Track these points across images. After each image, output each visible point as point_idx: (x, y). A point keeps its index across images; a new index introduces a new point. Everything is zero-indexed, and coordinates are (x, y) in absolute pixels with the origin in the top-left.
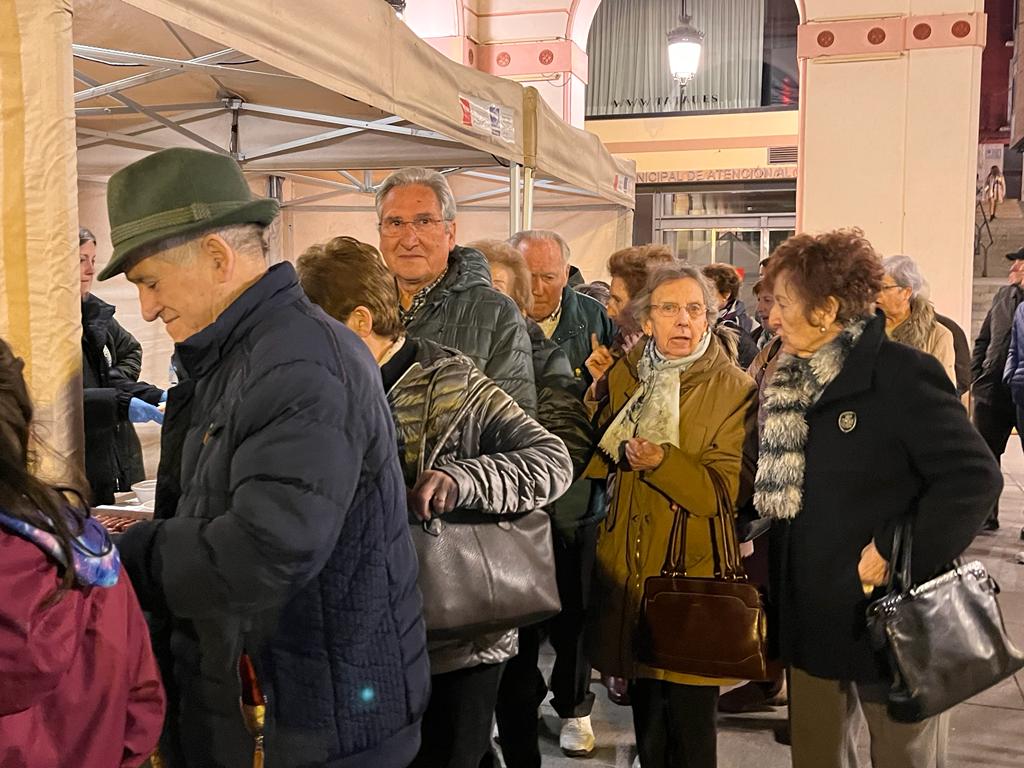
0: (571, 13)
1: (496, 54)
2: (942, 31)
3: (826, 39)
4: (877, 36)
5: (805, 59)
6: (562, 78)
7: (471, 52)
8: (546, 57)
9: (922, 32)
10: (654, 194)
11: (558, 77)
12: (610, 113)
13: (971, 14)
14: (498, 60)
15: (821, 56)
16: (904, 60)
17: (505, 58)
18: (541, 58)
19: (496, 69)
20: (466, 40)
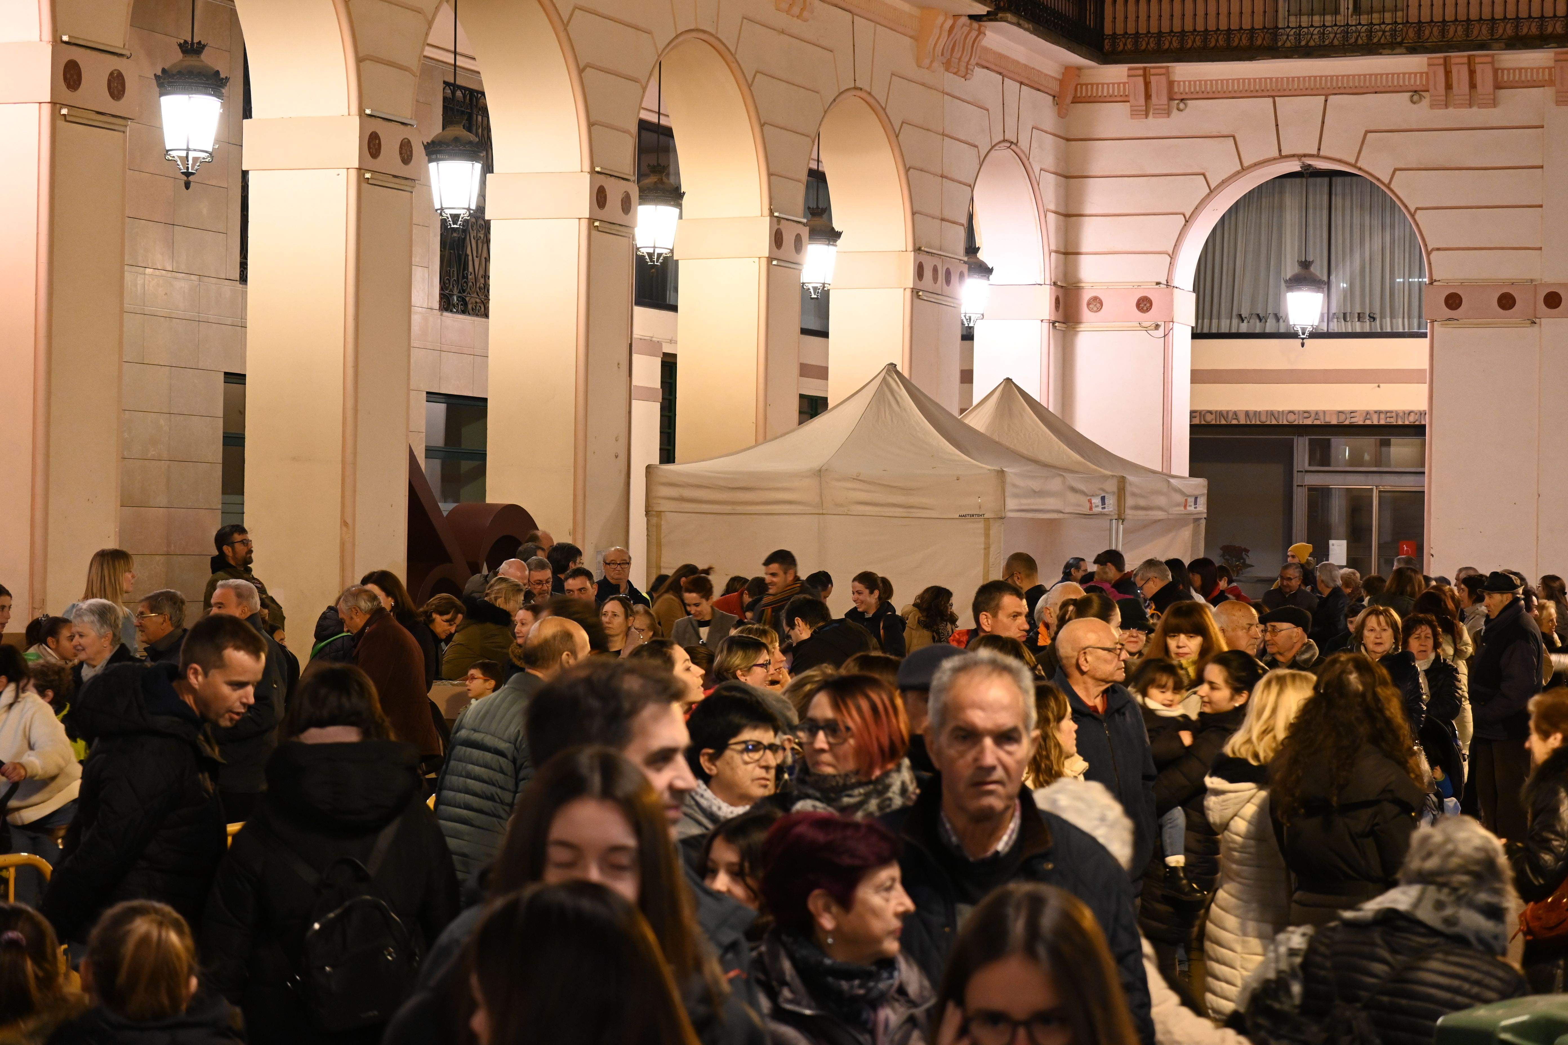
0: (1173, 256)
1: (1086, 296)
3: (1454, 301)
4: (1506, 302)
5: (1433, 322)
6: (1162, 329)
7: (1057, 300)
8: (1144, 304)
10: (1295, 438)
11: (1157, 327)
12: (1234, 330)
14: (1088, 304)
15: (1449, 319)
16: (1536, 328)
17: (1096, 303)
18: (1138, 305)
19: (1086, 314)
20: (1053, 287)
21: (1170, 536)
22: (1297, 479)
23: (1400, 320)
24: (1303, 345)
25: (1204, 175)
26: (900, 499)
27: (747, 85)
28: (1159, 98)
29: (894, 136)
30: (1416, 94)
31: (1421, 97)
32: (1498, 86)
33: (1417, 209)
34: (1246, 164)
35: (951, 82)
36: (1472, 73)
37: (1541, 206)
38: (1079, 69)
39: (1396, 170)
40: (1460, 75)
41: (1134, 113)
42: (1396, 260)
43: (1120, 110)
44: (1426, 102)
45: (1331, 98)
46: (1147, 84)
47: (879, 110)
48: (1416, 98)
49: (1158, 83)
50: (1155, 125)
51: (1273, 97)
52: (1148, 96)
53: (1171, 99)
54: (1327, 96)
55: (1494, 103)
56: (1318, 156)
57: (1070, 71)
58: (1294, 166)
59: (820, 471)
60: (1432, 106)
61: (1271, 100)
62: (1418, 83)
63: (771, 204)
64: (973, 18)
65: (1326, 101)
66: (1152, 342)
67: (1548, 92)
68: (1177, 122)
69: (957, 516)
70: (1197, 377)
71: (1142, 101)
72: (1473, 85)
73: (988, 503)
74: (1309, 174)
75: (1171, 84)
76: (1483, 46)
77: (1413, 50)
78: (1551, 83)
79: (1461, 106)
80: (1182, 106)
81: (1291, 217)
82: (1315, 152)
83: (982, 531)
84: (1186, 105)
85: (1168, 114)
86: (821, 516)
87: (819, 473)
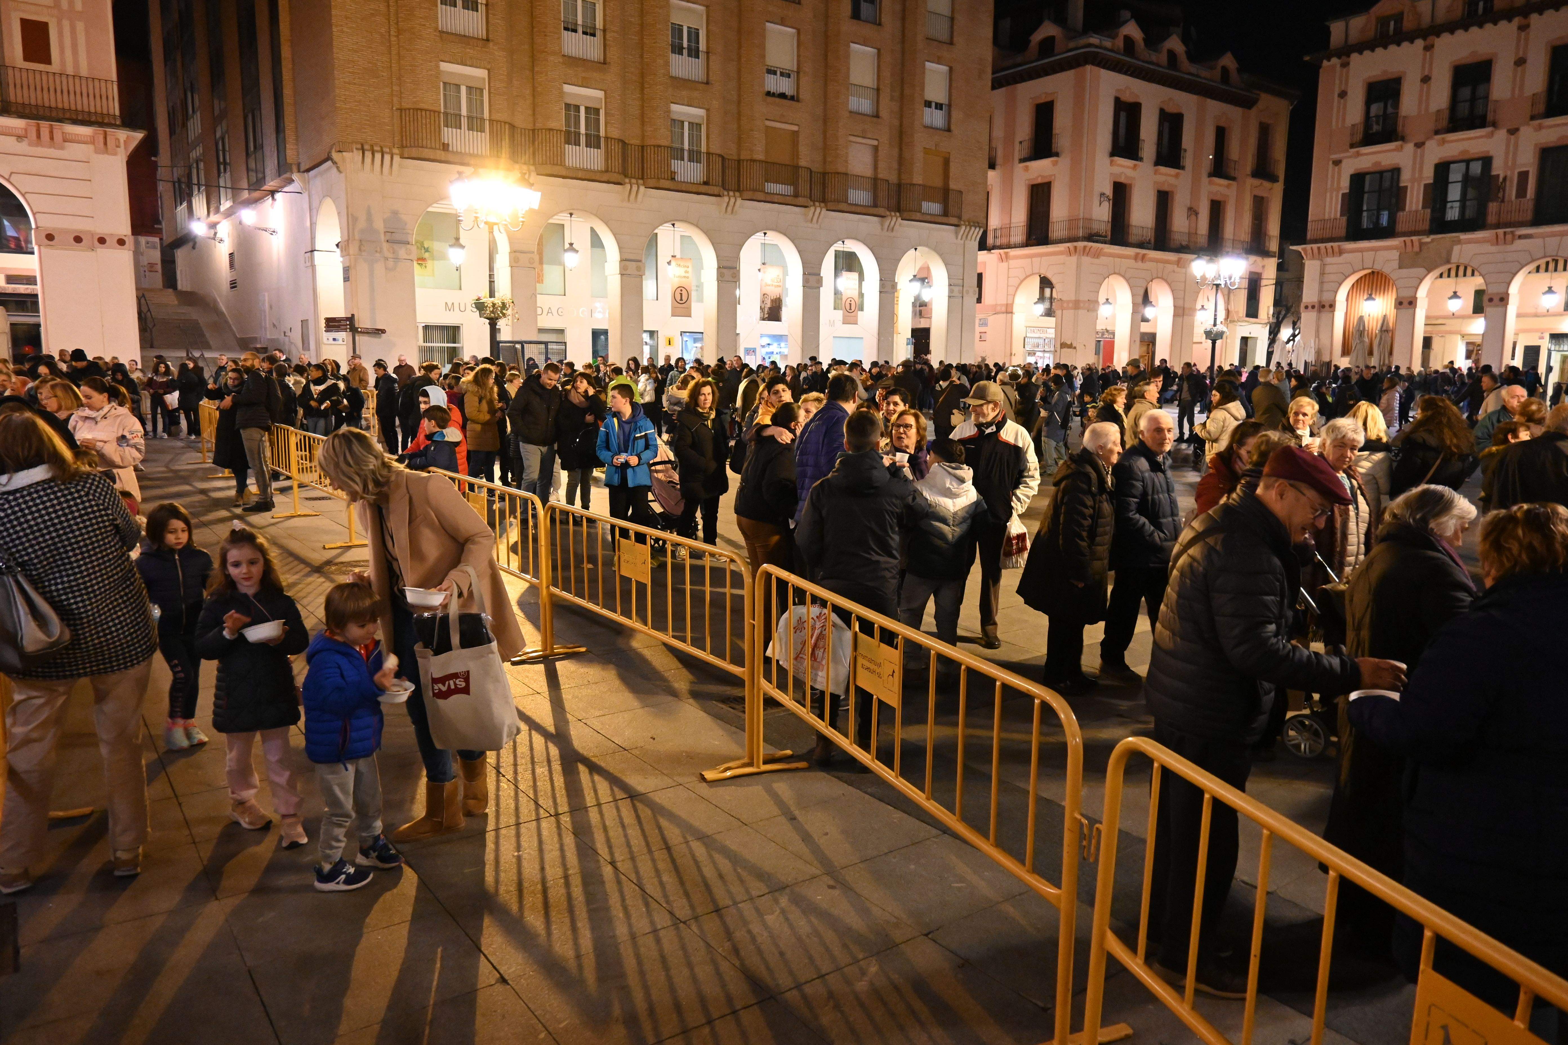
2: (112, 241)
9: (102, 241)
13: (125, 236)
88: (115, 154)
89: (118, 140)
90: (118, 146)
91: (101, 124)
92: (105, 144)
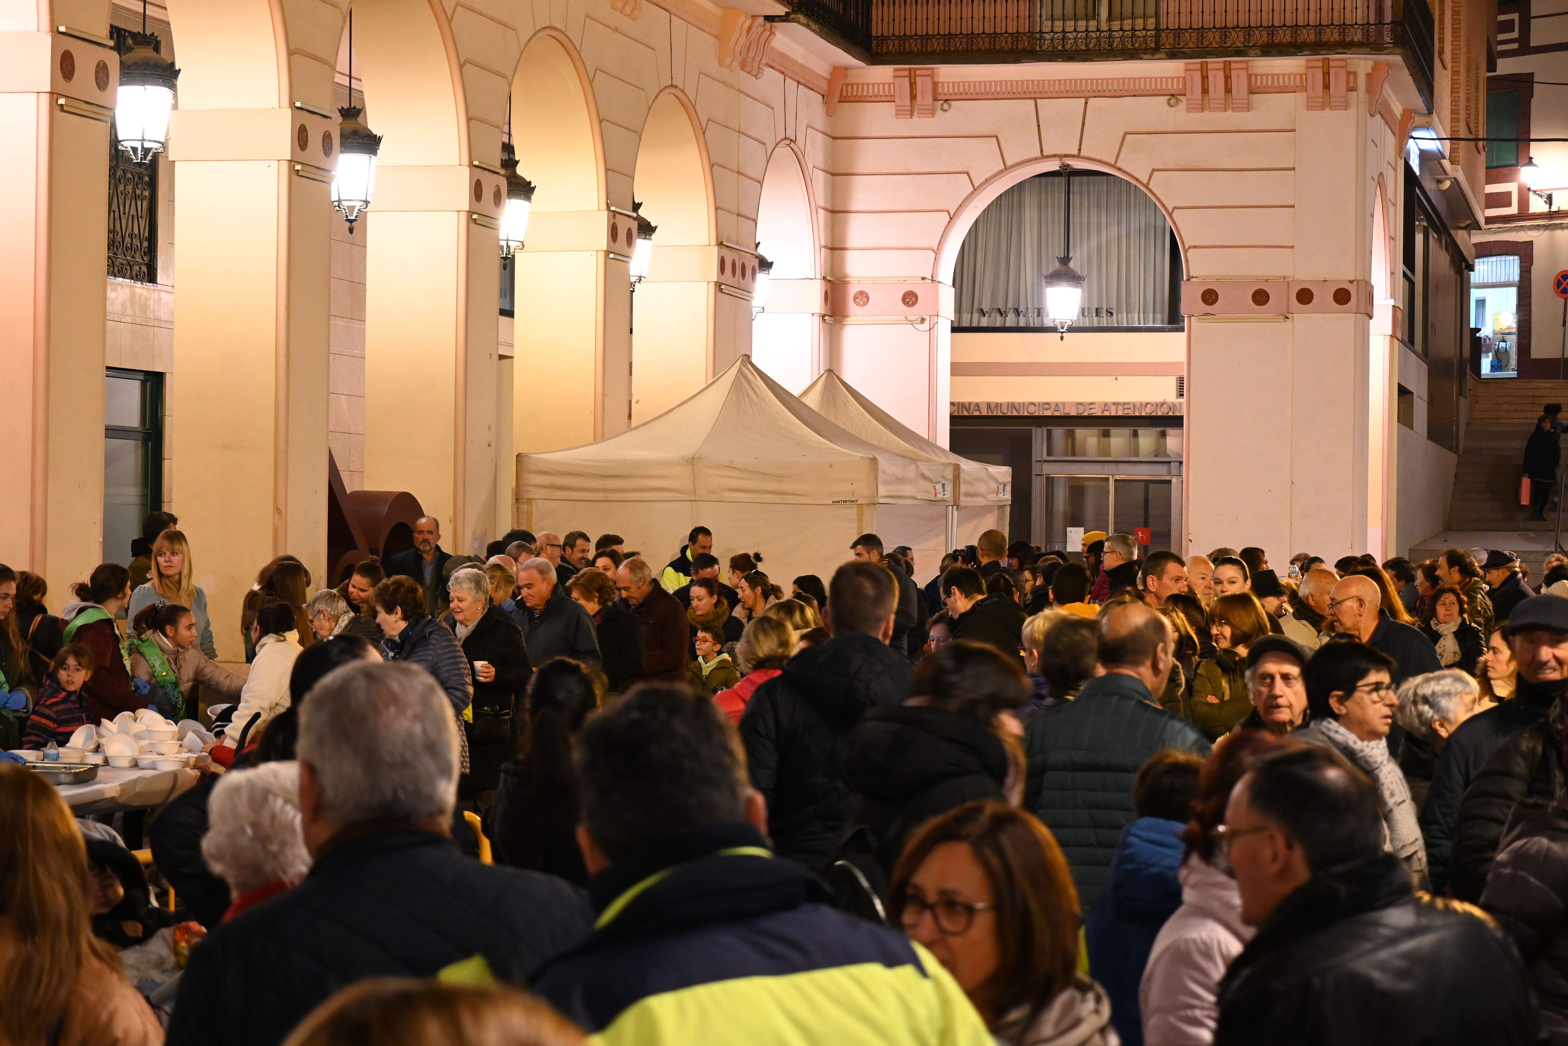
0: (937, 252)
1: (853, 290)
2: (1323, 296)
3: (1210, 297)
4: (1261, 298)
5: (1190, 316)
6: (927, 322)
7: (826, 293)
8: (910, 299)
9: (1305, 296)
10: (1033, 428)
11: (923, 320)
12: (975, 324)
13: (1351, 282)
14: (855, 298)
15: (1206, 314)
16: (1289, 323)
17: (863, 297)
18: (904, 299)
19: (853, 308)
20: (823, 281)
21: (975, 522)
22: (1036, 468)
23: (1136, 315)
24: (1062, 338)
25: (968, 174)
26: (774, 486)
27: (589, 81)
28: (925, 98)
29: (701, 131)
30: (1173, 97)
31: (1178, 101)
32: (1252, 92)
33: (1175, 208)
34: (1008, 163)
35: (744, 79)
36: (1228, 78)
37: (1293, 206)
38: (846, 69)
39: (1154, 170)
40: (1217, 80)
41: (899, 113)
42: (1132, 258)
43: (887, 109)
44: (1182, 106)
45: (1091, 101)
46: (913, 85)
47: (688, 106)
48: (1173, 101)
49: (924, 84)
50: (920, 124)
51: (1035, 99)
52: (913, 97)
53: (935, 99)
54: (1087, 98)
55: (1248, 108)
56: (1078, 156)
57: (839, 71)
58: (1053, 166)
59: (693, 458)
60: (1188, 110)
61: (1032, 102)
62: (1176, 87)
63: (607, 199)
64: (769, 19)
65: (1086, 103)
66: (917, 336)
67: (1301, 97)
68: (942, 121)
69: (831, 502)
70: (957, 369)
71: (907, 101)
72: (1228, 90)
73: (862, 490)
74: (1067, 174)
75: (935, 85)
76: (1239, 53)
77: (1173, 55)
78: (1304, 89)
79: (1216, 109)
80: (946, 106)
81: (1030, 214)
82: (1076, 153)
83: (855, 517)
84: (950, 106)
85: (933, 115)
86: (694, 503)
87: (692, 461)
88: (1346, 107)
89: (1352, 74)
90: (1352, 89)
91: (1316, 47)
92: (1326, 87)
